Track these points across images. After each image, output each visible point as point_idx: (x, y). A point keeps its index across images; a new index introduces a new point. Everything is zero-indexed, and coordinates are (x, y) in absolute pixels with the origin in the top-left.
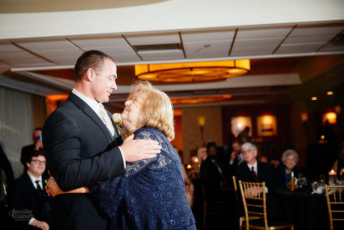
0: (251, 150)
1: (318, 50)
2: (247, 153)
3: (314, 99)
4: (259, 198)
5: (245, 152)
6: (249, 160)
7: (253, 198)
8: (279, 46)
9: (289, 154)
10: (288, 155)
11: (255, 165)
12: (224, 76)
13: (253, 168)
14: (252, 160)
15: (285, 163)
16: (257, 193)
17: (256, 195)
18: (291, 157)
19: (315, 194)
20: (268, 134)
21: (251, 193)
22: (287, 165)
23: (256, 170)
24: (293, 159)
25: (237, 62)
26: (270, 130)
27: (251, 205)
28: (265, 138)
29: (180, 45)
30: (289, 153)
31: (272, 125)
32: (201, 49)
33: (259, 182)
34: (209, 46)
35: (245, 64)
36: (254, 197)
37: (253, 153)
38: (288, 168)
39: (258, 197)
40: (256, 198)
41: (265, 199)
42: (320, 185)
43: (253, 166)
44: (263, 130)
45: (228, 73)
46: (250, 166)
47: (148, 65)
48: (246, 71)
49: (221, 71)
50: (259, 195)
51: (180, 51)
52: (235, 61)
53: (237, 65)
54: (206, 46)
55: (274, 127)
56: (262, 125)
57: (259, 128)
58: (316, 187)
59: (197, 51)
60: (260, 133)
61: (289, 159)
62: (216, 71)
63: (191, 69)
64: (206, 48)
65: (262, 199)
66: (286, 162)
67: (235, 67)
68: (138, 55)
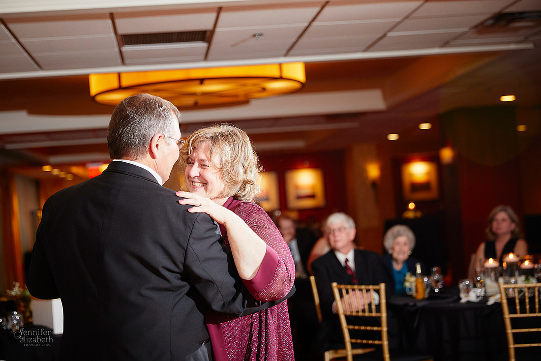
0: (345, 228)
1: (445, 44)
2: (337, 233)
3: (393, 137)
4: (374, 314)
5: (334, 231)
6: (340, 244)
7: (354, 314)
8: (385, 35)
9: (398, 235)
10: (396, 236)
11: (351, 256)
12: (255, 94)
13: (347, 260)
14: (344, 247)
15: (390, 252)
16: (363, 304)
17: (361, 308)
18: (402, 239)
19: (468, 302)
20: (308, 203)
21: (350, 305)
22: (395, 255)
23: (351, 264)
24: (405, 244)
25: (285, 67)
26: (312, 196)
27: (357, 327)
28: (302, 211)
29: (208, 34)
30: (398, 232)
31: (313, 187)
32: (243, 41)
33: (374, 284)
34: (261, 35)
35: (297, 71)
36: (358, 312)
37: (348, 234)
38: (396, 260)
39: (364, 311)
40: (360, 314)
41: (384, 315)
42: (475, 286)
43: (347, 256)
44: (300, 198)
45: (264, 89)
46: (341, 257)
47: (119, 75)
48: (297, 85)
49: (254, 85)
50: (367, 307)
51: (201, 45)
52: (280, 65)
53: (286, 74)
54: (254, 36)
55: (319, 191)
56: (297, 187)
57: (291, 193)
58: (468, 291)
59: (233, 46)
60: (294, 203)
61: (398, 243)
62: (244, 85)
63: (202, 81)
64: (254, 39)
65: (378, 315)
66: (393, 249)
67: (281, 78)
68: (121, 52)
